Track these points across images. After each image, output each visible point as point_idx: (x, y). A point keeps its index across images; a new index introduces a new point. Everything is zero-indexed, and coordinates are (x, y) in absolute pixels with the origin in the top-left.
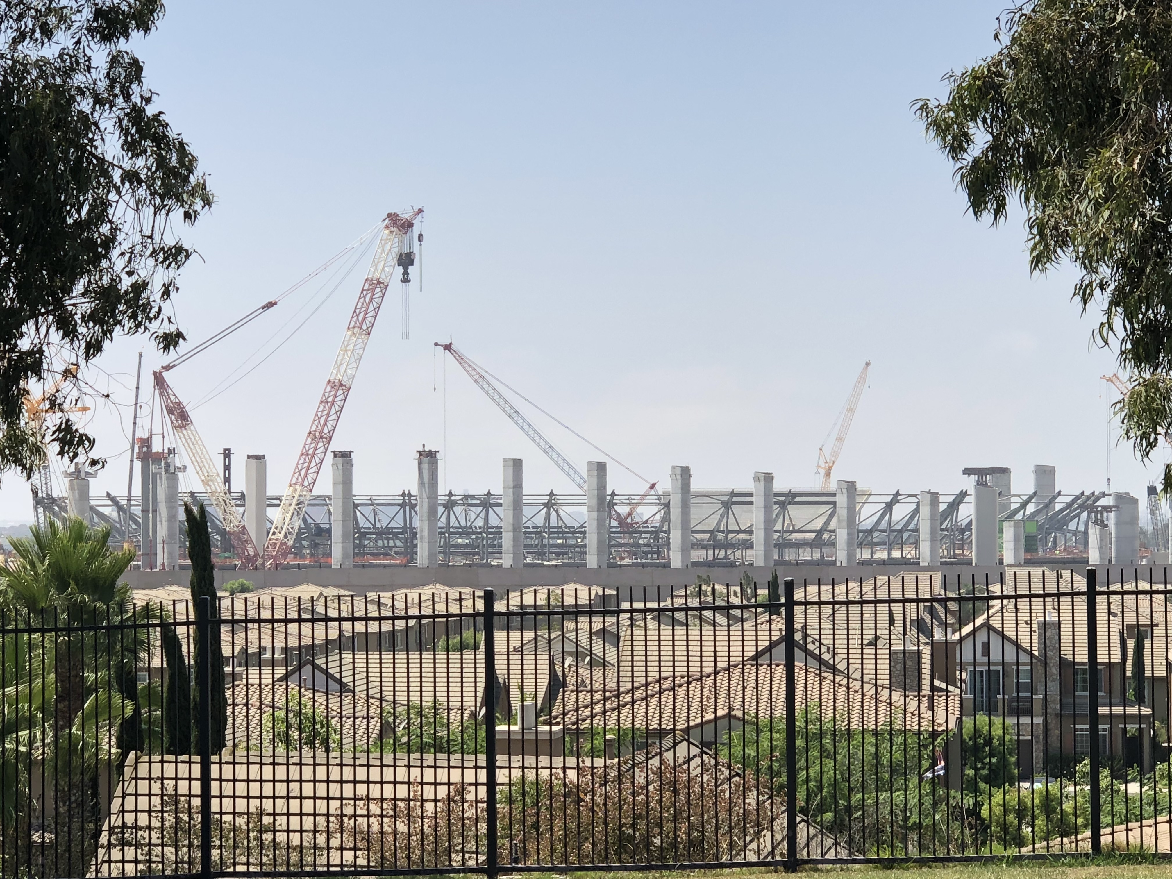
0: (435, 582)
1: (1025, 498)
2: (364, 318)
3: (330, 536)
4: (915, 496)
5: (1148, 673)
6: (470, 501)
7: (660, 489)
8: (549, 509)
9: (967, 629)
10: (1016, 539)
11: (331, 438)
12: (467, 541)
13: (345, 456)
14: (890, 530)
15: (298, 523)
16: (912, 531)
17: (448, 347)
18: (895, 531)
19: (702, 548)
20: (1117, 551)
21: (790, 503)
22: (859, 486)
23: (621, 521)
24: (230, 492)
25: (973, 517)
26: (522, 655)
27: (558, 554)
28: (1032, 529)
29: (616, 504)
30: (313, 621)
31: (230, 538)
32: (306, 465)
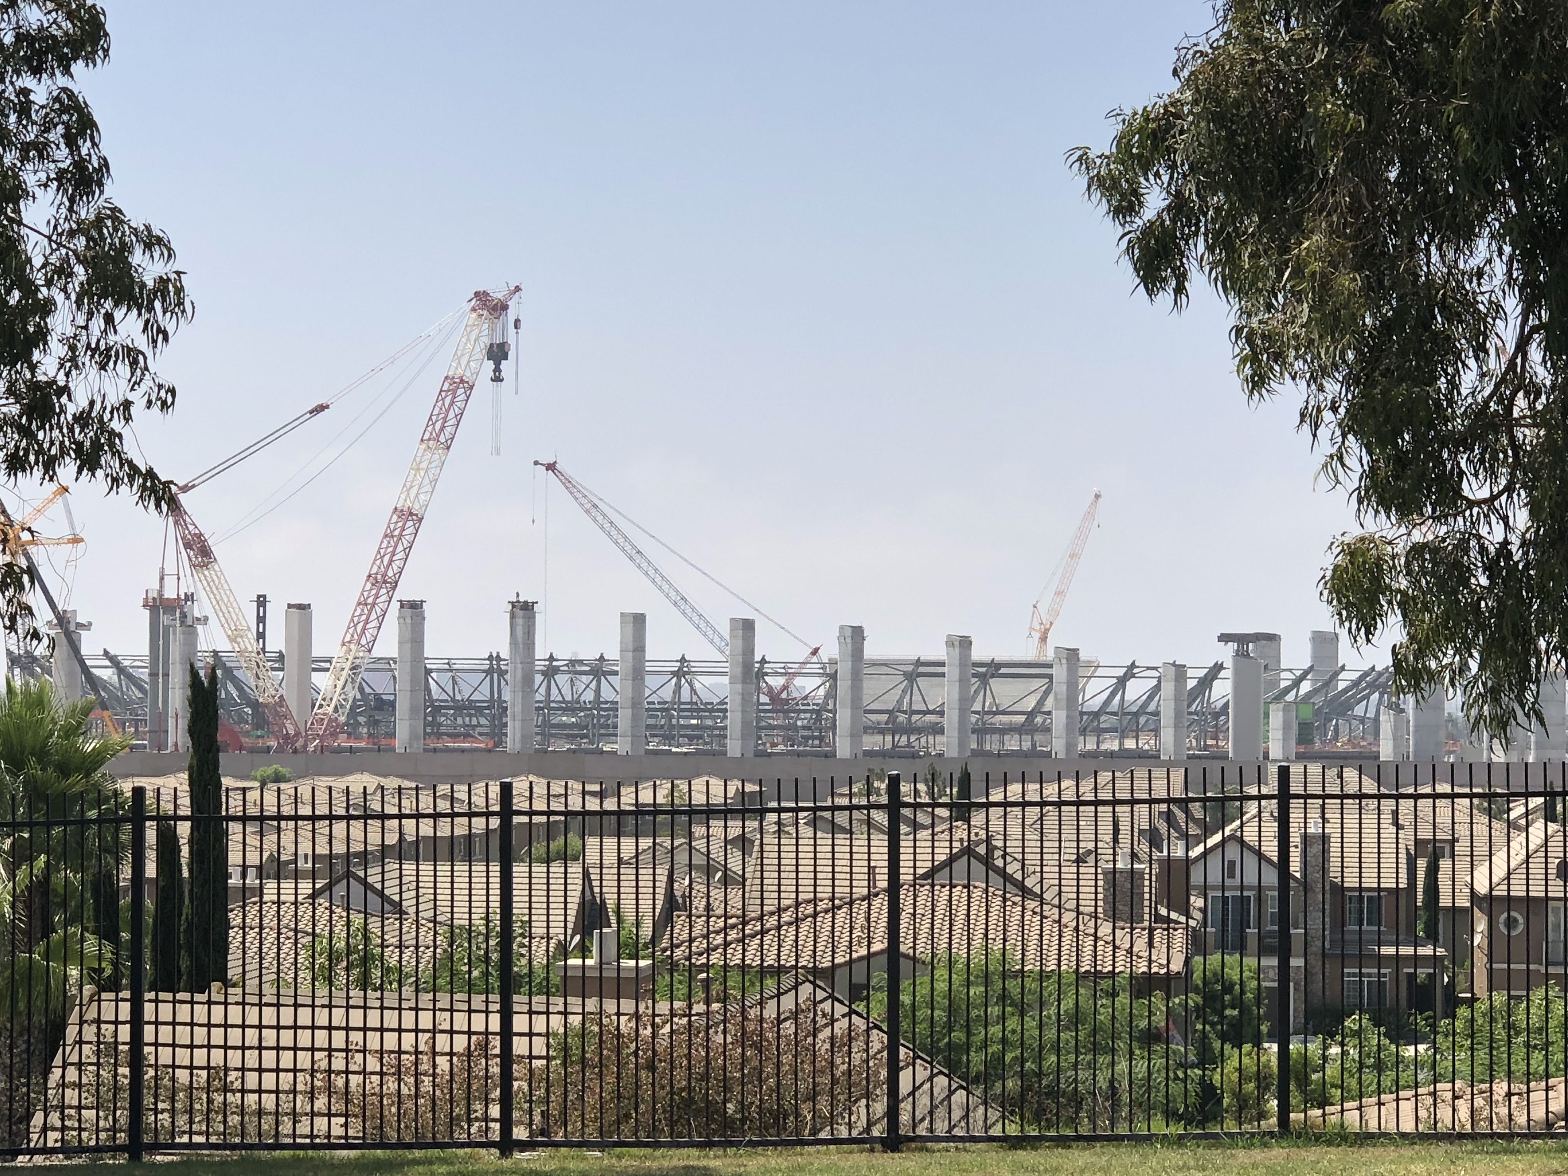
0: (529, 772)
1: (1298, 673)
2: (443, 428)
3: (394, 710)
4: (1156, 669)
5: (1445, 902)
6: (579, 668)
7: (824, 656)
8: (679, 679)
9: (1214, 840)
10: (1286, 727)
11: (396, 582)
12: (574, 720)
13: (414, 608)
14: (1122, 712)
15: (353, 693)
16: (1151, 714)
17: (551, 467)
18: (1129, 714)
19: (879, 733)
20: (1416, 744)
21: (993, 676)
22: (1083, 656)
23: (774, 696)
24: (264, 652)
25: (1230, 697)
26: (637, 868)
27: (691, 738)
28: (1307, 713)
29: (767, 674)
30: (365, 818)
31: (264, 713)
32: (364, 617)
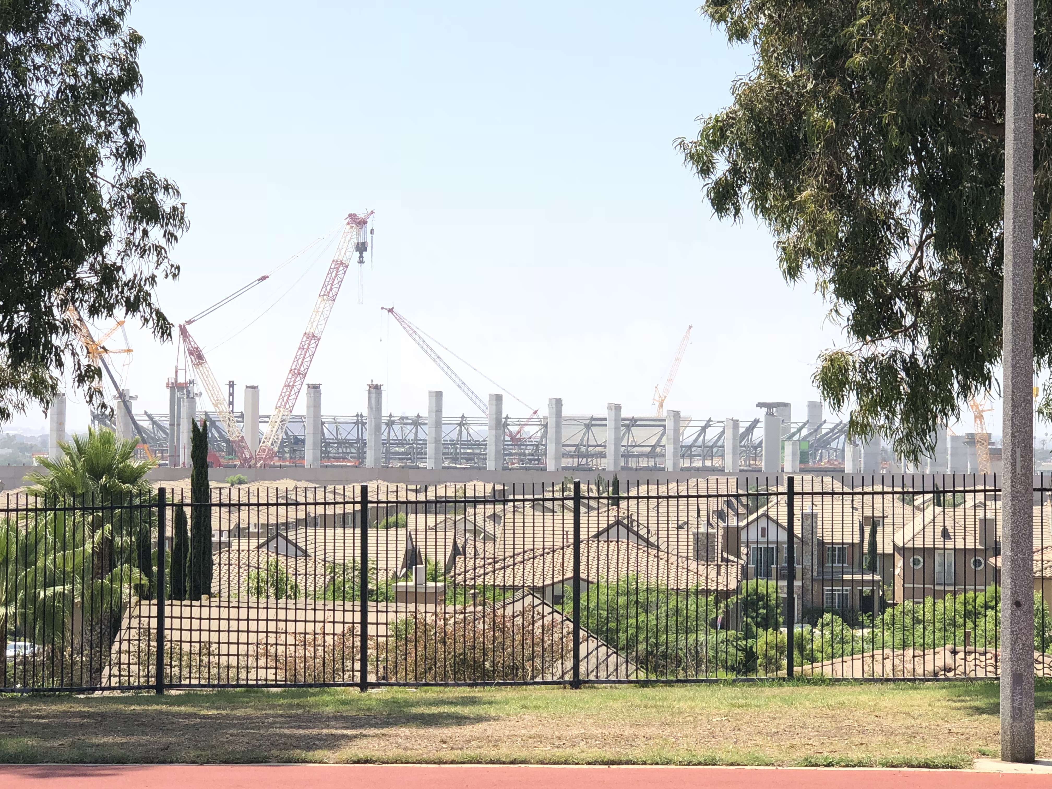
0: (377, 479)
1: (801, 424)
2: (331, 289)
3: (304, 444)
4: (722, 422)
5: (880, 550)
6: (406, 421)
7: (541, 414)
8: (461, 427)
9: (752, 517)
10: (794, 454)
11: (306, 374)
12: (403, 450)
13: (316, 388)
14: (704, 446)
15: (282, 435)
16: (720, 447)
17: (391, 310)
18: (707, 447)
19: (570, 457)
20: (865, 463)
21: (633, 426)
22: (682, 415)
23: (513, 438)
24: (233, 412)
25: (763, 437)
26: (436, 532)
27: (467, 460)
28: (805, 446)
29: (509, 425)
30: (287, 505)
31: (232, 445)
32: (288, 393)
